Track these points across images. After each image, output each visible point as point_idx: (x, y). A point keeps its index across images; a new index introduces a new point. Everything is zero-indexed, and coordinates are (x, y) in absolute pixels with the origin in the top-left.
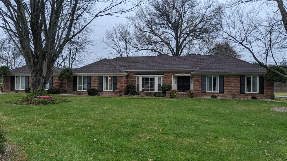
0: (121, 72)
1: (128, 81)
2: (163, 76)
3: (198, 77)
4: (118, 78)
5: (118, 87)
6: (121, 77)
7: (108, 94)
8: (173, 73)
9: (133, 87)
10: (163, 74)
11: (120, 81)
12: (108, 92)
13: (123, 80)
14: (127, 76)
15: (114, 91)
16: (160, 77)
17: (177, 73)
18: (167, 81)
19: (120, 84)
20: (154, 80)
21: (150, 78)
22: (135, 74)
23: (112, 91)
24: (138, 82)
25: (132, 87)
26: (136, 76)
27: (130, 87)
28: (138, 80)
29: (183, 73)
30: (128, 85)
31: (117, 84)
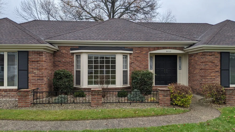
0: (40, 41)
1: (55, 65)
2: (130, 54)
3: (214, 55)
4: (32, 57)
5: (30, 77)
6: (40, 53)
7: (5, 96)
8: (150, 49)
9: (69, 77)
10: (131, 49)
11: (34, 65)
12: (5, 91)
13: (45, 61)
14: (55, 53)
15: (19, 88)
16: (125, 56)
17: (158, 48)
18: (138, 64)
19: (36, 71)
20: (114, 62)
21: (106, 58)
22: (72, 49)
23: (16, 87)
24: (78, 66)
25: (66, 77)
26: (73, 53)
27: (61, 78)
28: (78, 61)
29: (170, 48)
30: (56, 74)
31: (28, 70)
